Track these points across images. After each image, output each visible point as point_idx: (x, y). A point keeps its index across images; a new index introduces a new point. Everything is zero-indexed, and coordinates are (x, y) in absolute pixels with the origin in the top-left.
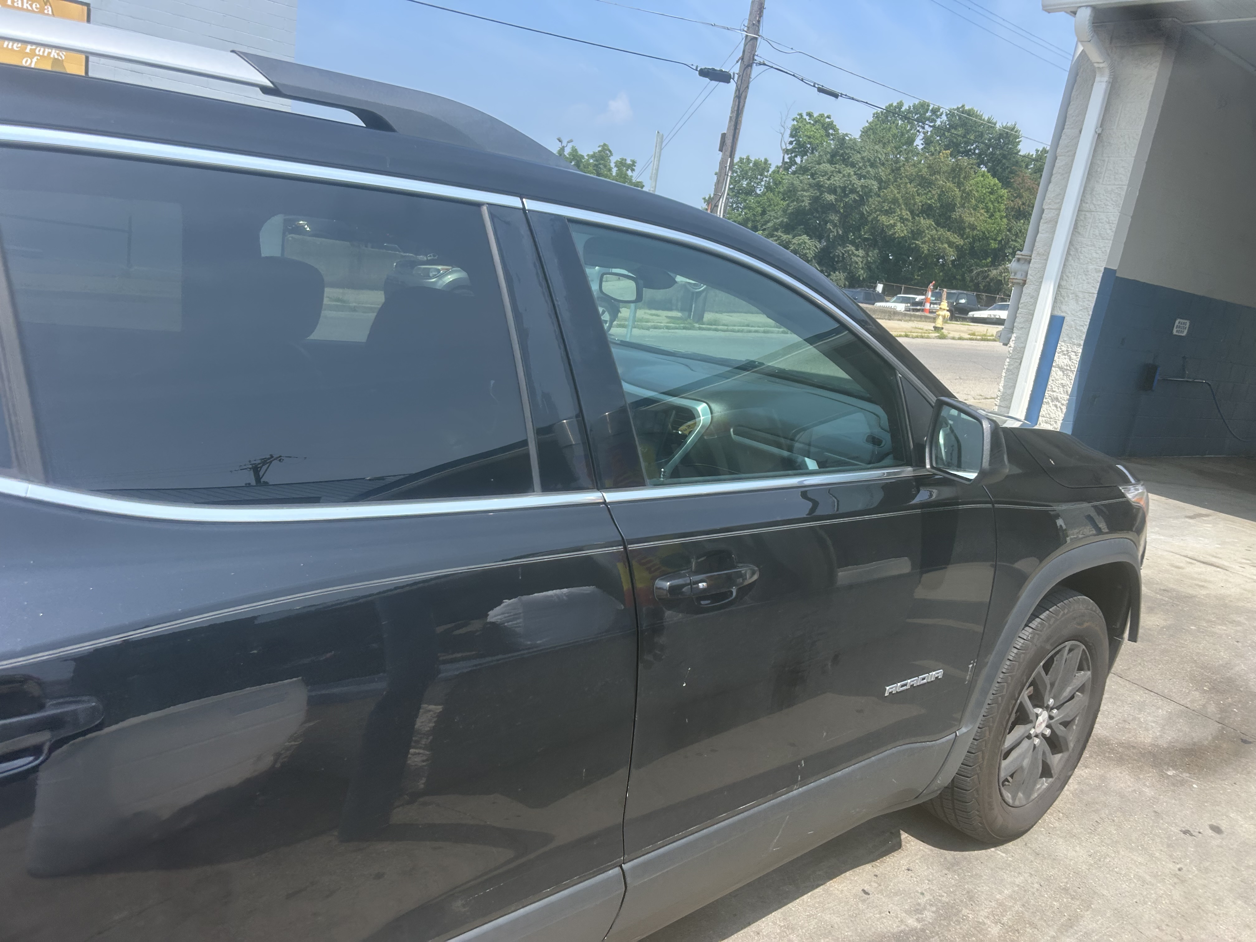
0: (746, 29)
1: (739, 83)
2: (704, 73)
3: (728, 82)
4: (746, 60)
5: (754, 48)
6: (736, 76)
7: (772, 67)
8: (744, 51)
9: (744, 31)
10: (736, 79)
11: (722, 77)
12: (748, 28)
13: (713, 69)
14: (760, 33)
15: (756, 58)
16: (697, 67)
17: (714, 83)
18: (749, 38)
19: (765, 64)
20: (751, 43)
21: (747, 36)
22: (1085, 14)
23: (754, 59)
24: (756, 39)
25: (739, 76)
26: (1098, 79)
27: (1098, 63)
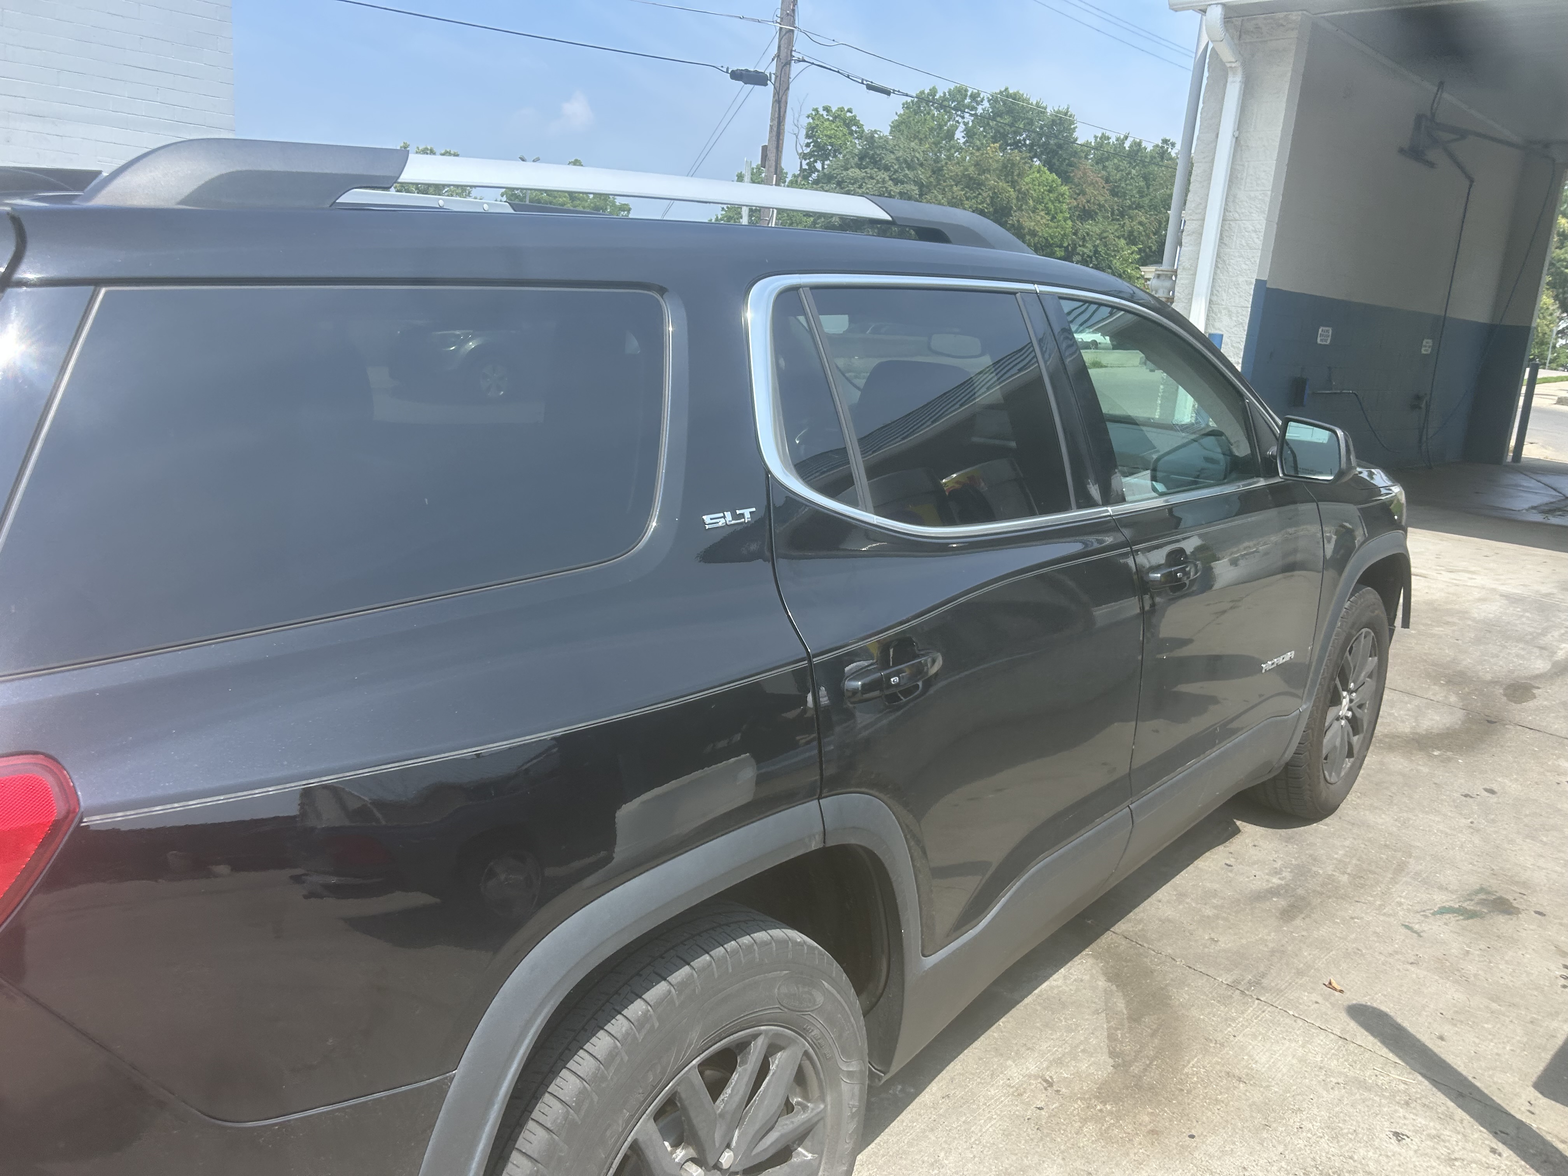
0: (779, 21)
1: (777, 85)
2: (736, 75)
3: (766, 85)
4: (783, 55)
5: (790, 43)
6: (773, 77)
7: (813, 64)
8: (779, 47)
9: (777, 22)
10: (773, 81)
11: (757, 79)
12: (782, 19)
13: (747, 70)
14: (796, 25)
15: (794, 53)
16: (728, 69)
17: (750, 86)
18: (784, 32)
19: (804, 61)
20: (787, 37)
21: (781, 28)
22: (1216, 14)
23: (792, 56)
24: (792, 31)
25: (776, 77)
26: (1230, 79)
27: (1230, 62)
